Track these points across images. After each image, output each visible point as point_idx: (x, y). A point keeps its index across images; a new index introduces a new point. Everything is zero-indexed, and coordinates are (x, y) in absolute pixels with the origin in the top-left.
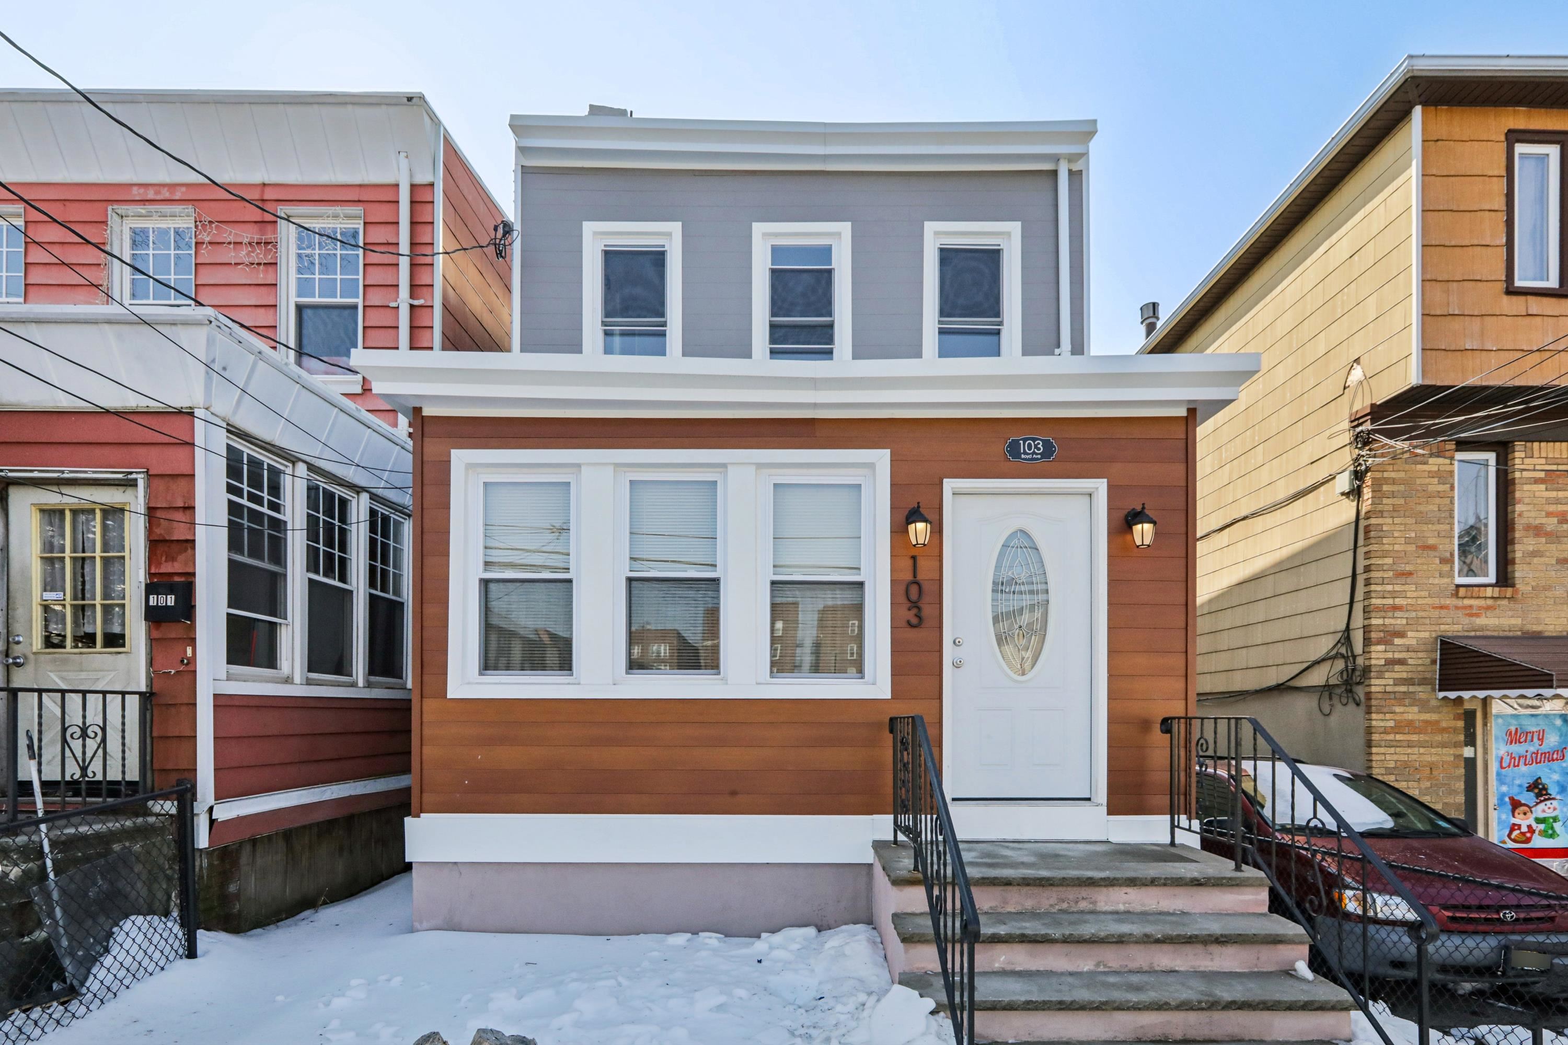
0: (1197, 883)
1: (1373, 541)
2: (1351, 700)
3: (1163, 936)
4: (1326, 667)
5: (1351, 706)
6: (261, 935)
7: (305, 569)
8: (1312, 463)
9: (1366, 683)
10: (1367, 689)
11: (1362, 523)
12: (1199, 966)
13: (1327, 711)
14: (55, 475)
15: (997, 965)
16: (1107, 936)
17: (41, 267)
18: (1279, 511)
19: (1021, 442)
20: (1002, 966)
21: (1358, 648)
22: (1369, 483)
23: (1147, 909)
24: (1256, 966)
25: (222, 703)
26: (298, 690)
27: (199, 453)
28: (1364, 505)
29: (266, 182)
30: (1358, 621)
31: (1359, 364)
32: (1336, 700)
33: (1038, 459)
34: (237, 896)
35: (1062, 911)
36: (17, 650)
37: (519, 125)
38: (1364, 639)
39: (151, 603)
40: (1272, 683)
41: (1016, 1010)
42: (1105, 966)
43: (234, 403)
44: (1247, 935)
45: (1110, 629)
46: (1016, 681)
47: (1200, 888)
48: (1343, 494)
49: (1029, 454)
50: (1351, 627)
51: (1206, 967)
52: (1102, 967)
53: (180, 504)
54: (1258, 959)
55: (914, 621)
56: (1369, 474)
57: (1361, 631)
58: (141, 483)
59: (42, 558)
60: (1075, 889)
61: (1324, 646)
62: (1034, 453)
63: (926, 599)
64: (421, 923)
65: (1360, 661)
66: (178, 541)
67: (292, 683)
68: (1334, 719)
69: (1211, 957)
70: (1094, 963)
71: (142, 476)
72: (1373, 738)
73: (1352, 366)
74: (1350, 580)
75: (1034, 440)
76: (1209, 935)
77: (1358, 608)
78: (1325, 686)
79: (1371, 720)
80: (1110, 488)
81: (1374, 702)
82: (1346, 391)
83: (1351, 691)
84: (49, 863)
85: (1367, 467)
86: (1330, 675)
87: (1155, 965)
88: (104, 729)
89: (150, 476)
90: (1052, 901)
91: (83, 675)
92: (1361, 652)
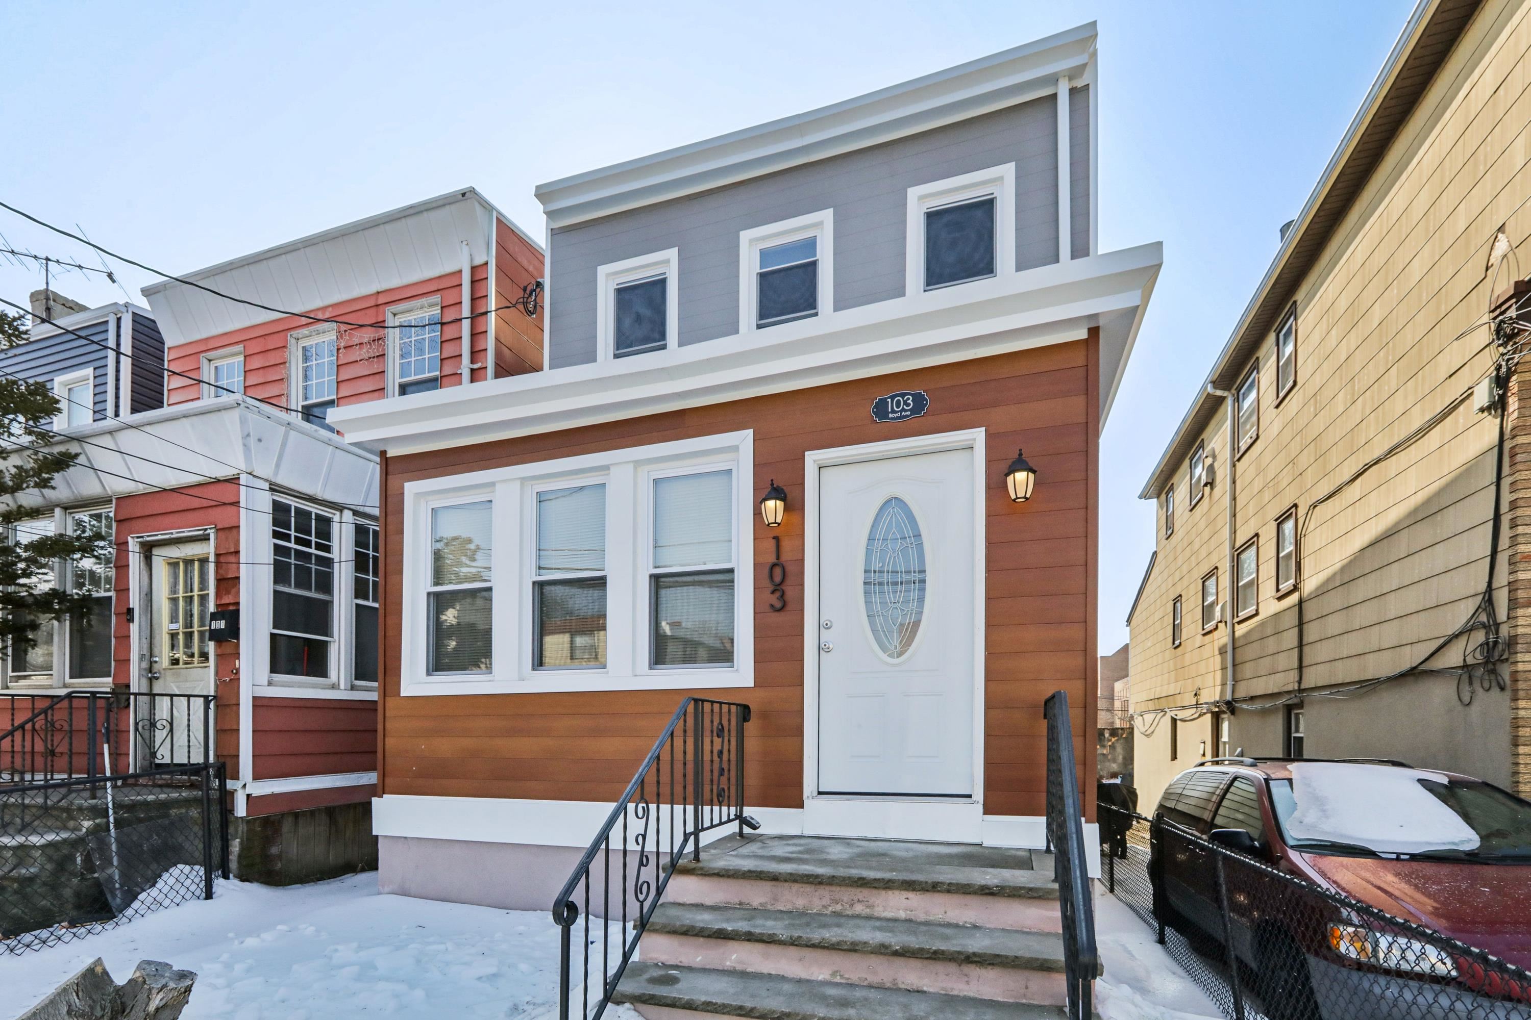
0: (987, 891)
1: (1519, 467)
2: (1494, 684)
3: (902, 948)
4: (1461, 643)
5: (1495, 692)
6: (298, 888)
7: (353, 596)
8: (1450, 376)
9: (1511, 660)
10: (1513, 668)
11: (1507, 445)
12: (952, 989)
13: (1466, 699)
14: (167, 537)
15: (728, 963)
16: (839, 943)
17: (253, 387)
18: (1414, 445)
19: (889, 400)
20: (733, 965)
21: (1502, 614)
22: (1515, 390)
23: (931, 918)
24: (1025, 996)
25: (259, 704)
26: (342, 694)
27: (242, 511)
28: (1510, 419)
29: (380, 290)
30: (1502, 577)
31: (1503, 233)
32: (1477, 685)
33: (907, 416)
34: (280, 857)
35: (834, 913)
36: (156, 667)
37: (544, 194)
38: (1510, 600)
39: (213, 628)
40: (1406, 666)
41: (696, 1009)
42: (841, 976)
43: (273, 466)
44: (1007, 957)
45: (988, 599)
46: (887, 664)
47: (990, 898)
48: (1482, 410)
49: (898, 412)
50: (1494, 586)
51: (960, 990)
52: (838, 977)
53: (232, 550)
54: (1027, 988)
55: (778, 605)
56: (1514, 378)
57: (1506, 590)
58: (212, 537)
59: (169, 598)
60: (850, 889)
61: (1463, 613)
62: (903, 410)
63: (789, 581)
64: (383, 887)
65: (1504, 631)
66: (232, 578)
67: (339, 689)
68: (1475, 708)
69: (966, 979)
70: (831, 972)
71: (213, 531)
72: (1520, 733)
73: (1496, 237)
74: (1490, 524)
75: (903, 395)
76: (959, 953)
77: (1503, 559)
78: (1462, 667)
79: (1517, 709)
80: (989, 437)
81: (1521, 685)
82: (1489, 272)
83: (1493, 672)
84: (111, 819)
85: (1509, 369)
86: (1466, 654)
87: (899, 981)
88: (171, 724)
89: (218, 530)
90: (825, 901)
91: (188, 684)
92: (1505, 618)
